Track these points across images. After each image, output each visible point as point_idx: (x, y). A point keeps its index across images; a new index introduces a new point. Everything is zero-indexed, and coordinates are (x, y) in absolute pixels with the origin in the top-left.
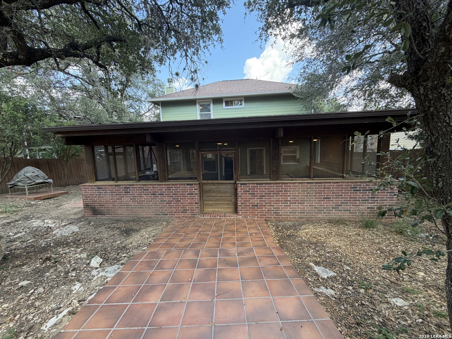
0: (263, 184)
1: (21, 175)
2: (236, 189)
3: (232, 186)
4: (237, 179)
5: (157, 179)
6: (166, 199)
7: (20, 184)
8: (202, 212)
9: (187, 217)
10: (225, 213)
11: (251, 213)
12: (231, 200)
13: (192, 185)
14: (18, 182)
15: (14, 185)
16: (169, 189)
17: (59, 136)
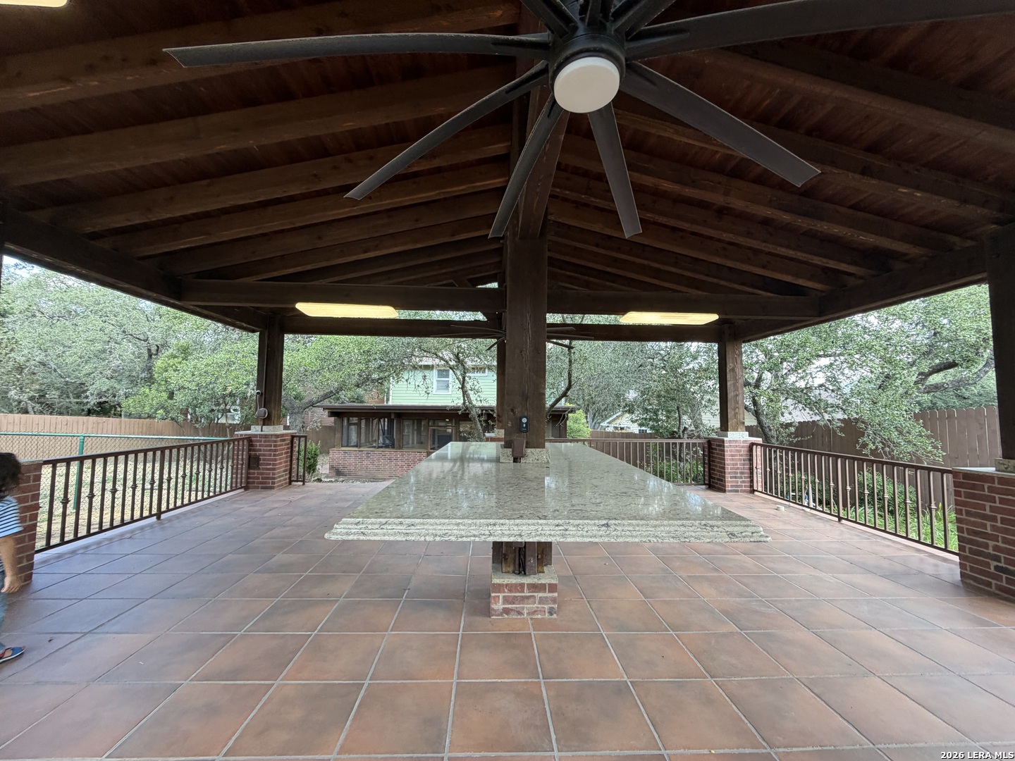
5: (394, 448)
13: (422, 452)
16: (402, 455)
17: (327, 411)
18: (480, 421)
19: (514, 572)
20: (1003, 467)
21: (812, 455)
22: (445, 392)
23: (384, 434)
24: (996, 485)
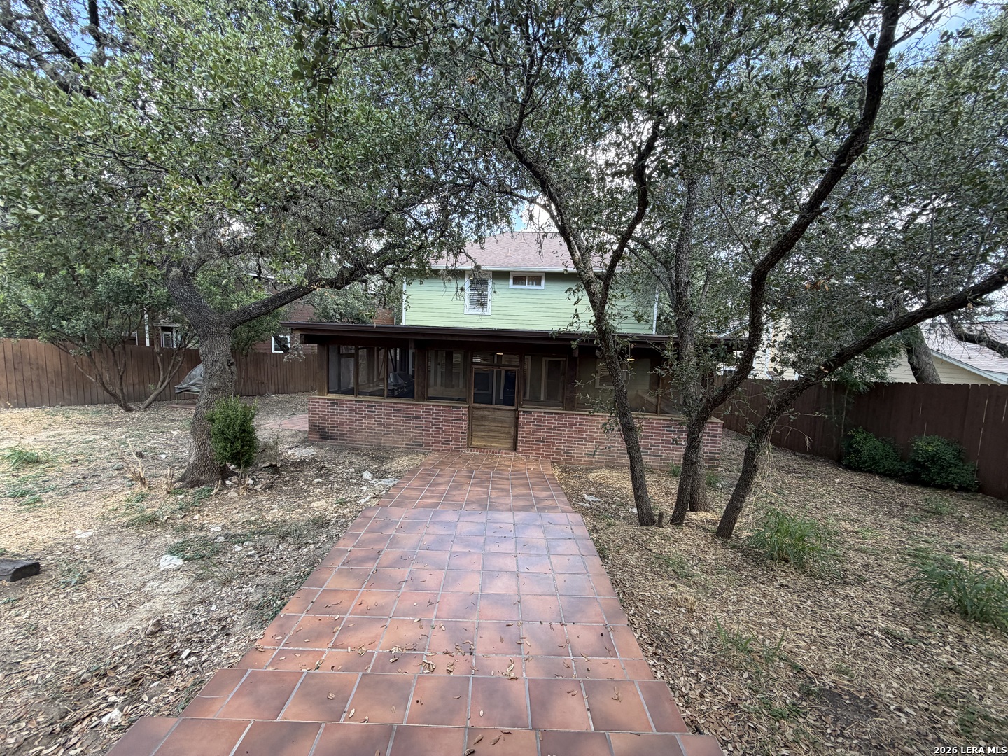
0: (552, 413)
1: (195, 375)
2: (517, 418)
3: (513, 413)
4: (520, 405)
5: (413, 397)
6: (423, 424)
7: (195, 389)
8: (470, 447)
9: (449, 451)
10: (500, 450)
11: (535, 451)
12: (509, 433)
13: (460, 408)
14: (192, 385)
15: (187, 390)
16: (428, 411)
17: (298, 333)
22: (480, 312)
23: (395, 371)
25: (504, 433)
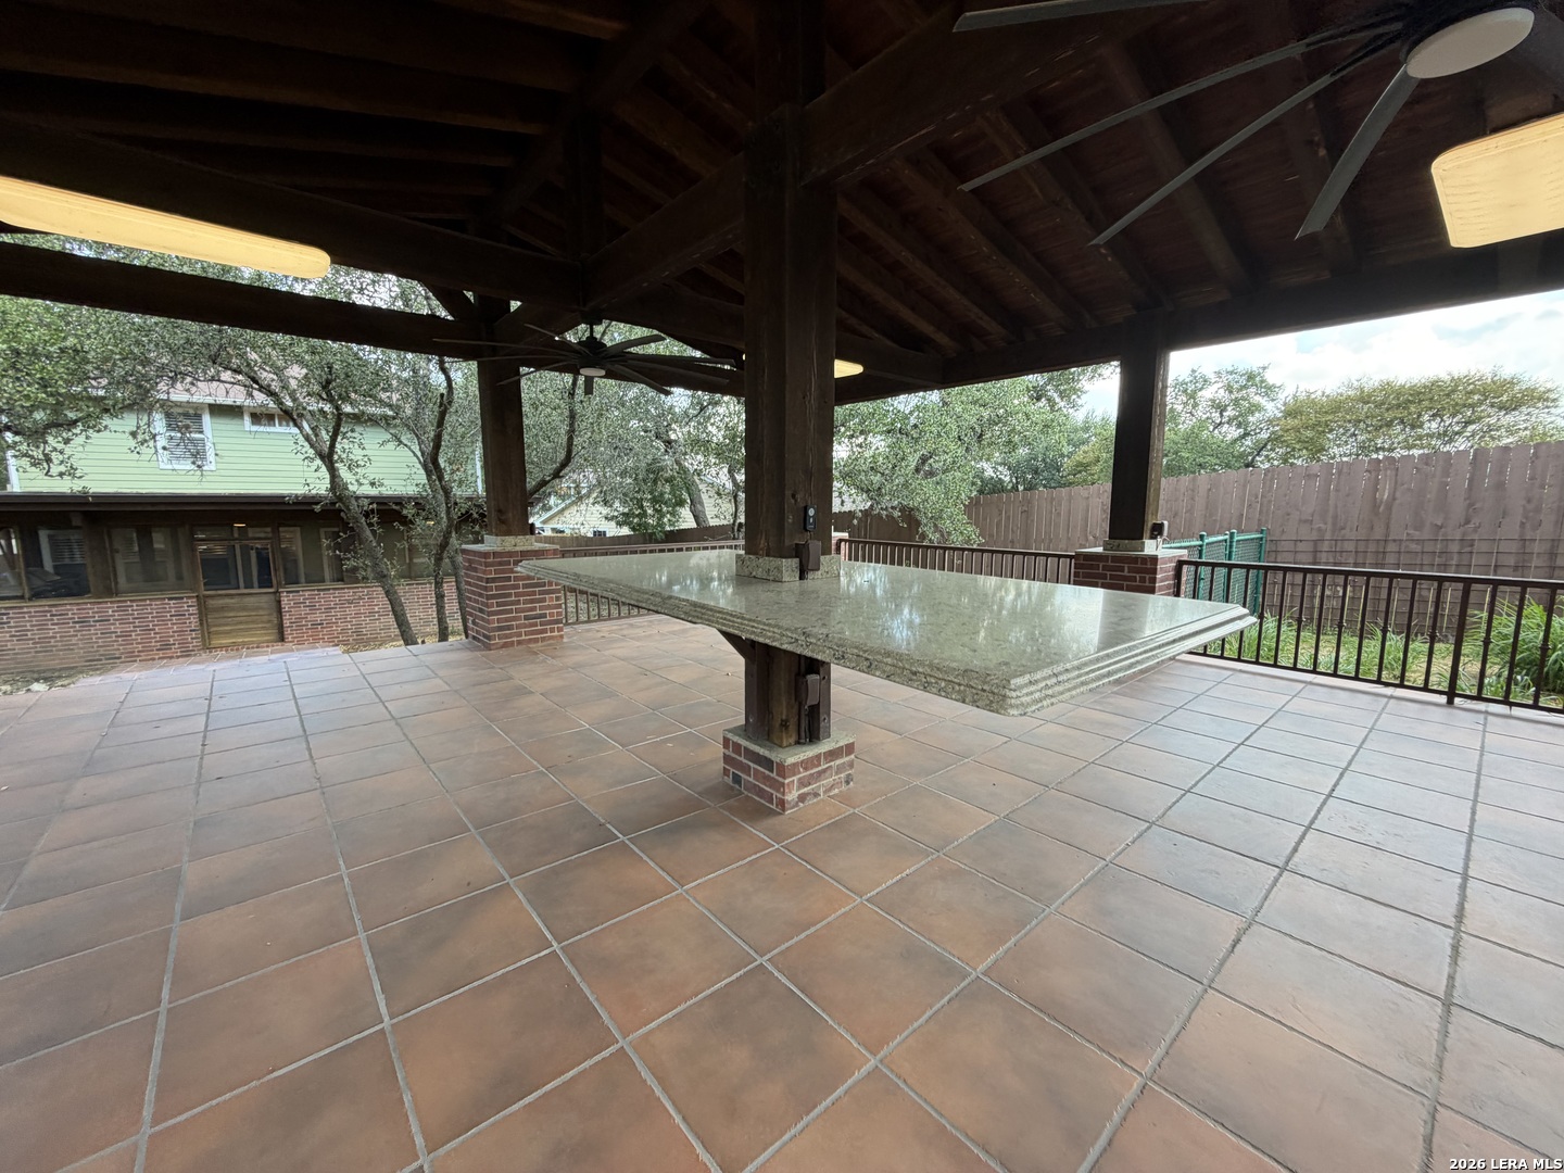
0: (328, 590)
2: (279, 602)
3: (272, 597)
4: (280, 585)
6: (117, 628)
8: (208, 647)
9: (171, 657)
10: (259, 644)
11: (311, 636)
13: (181, 598)
16: (123, 609)
18: (370, 525)
19: (798, 743)
20: (1109, 547)
21: (941, 551)
24: (1110, 563)
25: (263, 622)
